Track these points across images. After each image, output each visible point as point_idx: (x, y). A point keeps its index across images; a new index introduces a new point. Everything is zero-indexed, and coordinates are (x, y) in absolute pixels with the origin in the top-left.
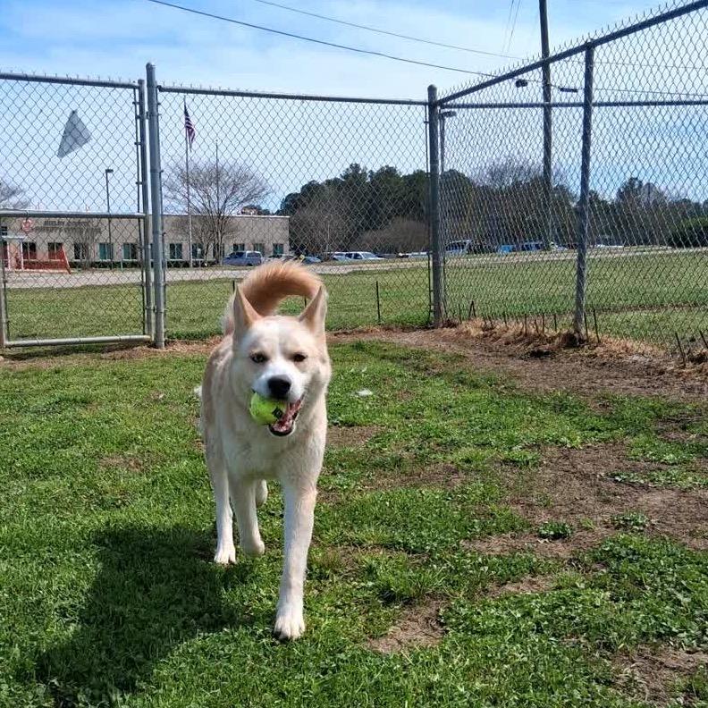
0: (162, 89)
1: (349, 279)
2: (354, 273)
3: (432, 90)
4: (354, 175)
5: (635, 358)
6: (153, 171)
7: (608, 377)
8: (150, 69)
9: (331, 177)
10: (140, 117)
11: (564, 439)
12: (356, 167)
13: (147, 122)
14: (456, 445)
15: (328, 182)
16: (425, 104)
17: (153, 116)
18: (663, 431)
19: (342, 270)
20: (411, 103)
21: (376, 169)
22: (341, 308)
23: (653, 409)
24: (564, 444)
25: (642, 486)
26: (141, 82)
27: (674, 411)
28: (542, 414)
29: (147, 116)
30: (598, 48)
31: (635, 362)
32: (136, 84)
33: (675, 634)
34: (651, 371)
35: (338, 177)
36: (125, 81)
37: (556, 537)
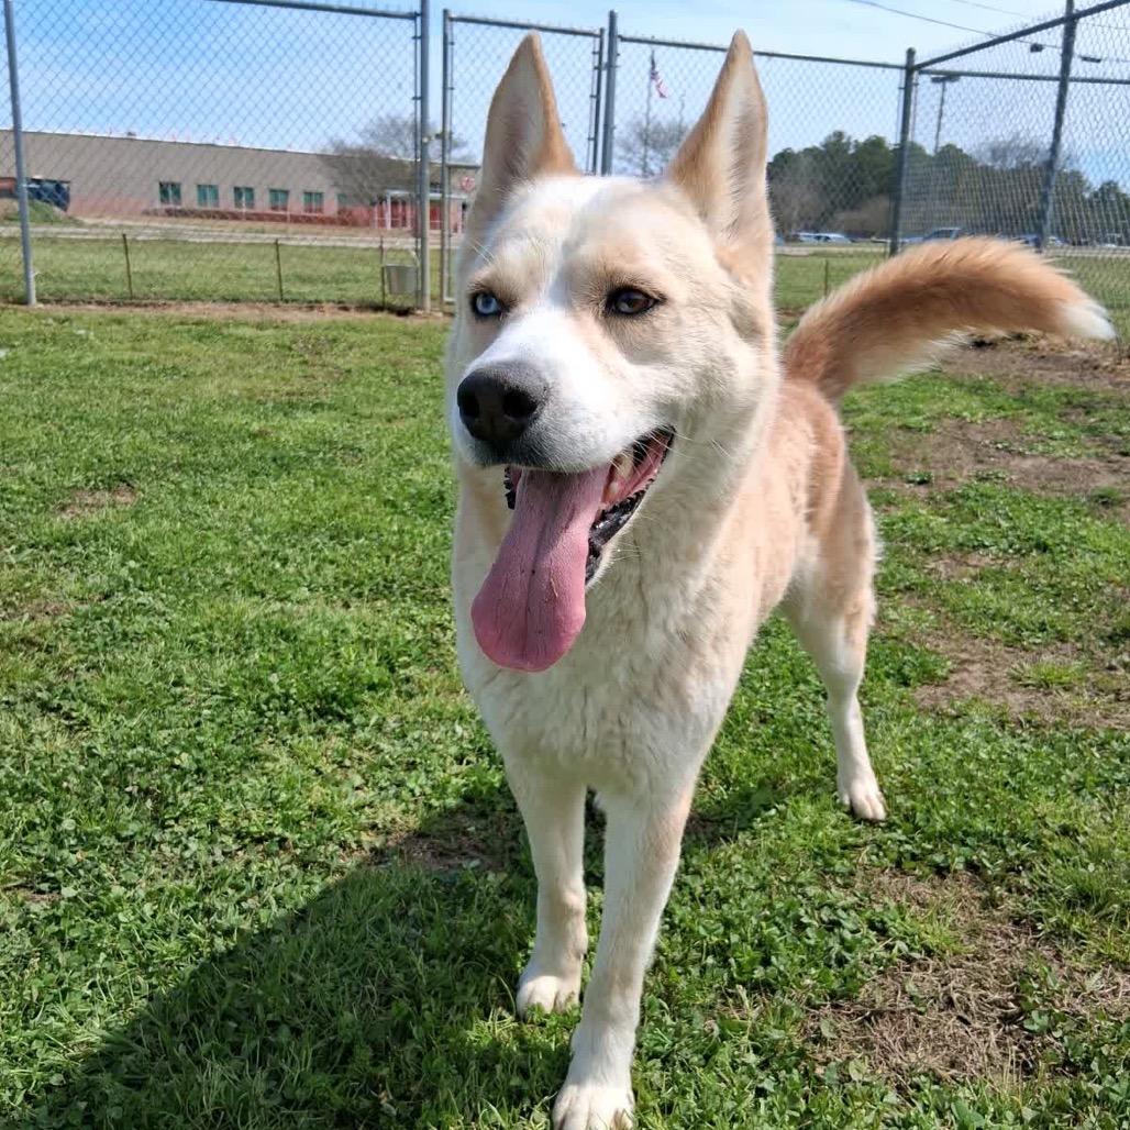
0: (623, 39)
1: (809, 260)
2: (815, 254)
3: (911, 53)
4: (836, 144)
5: (1076, 352)
6: (606, 126)
7: (1041, 368)
8: (612, 17)
9: (809, 145)
10: (599, 68)
11: (965, 414)
12: (839, 135)
13: (604, 74)
14: (861, 411)
15: (808, 151)
16: (900, 68)
17: (611, 67)
18: (1065, 414)
19: (803, 251)
20: (885, 66)
21: (862, 140)
22: (789, 287)
23: (1066, 395)
24: (964, 418)
25: (1020, 453)
26: (602, 30)
27: (1086, 399)
28: (955, 392)
29: (606, 67)
30: (1082, 20)
31: (1075, 357)
32: (598, 32)
33: (985, 547)
34: (1086, 366)
35: (817, 145)
36: (586, 29)
37: (922, 483)
